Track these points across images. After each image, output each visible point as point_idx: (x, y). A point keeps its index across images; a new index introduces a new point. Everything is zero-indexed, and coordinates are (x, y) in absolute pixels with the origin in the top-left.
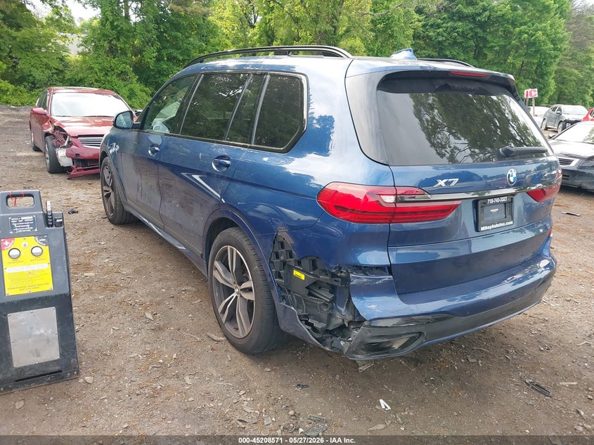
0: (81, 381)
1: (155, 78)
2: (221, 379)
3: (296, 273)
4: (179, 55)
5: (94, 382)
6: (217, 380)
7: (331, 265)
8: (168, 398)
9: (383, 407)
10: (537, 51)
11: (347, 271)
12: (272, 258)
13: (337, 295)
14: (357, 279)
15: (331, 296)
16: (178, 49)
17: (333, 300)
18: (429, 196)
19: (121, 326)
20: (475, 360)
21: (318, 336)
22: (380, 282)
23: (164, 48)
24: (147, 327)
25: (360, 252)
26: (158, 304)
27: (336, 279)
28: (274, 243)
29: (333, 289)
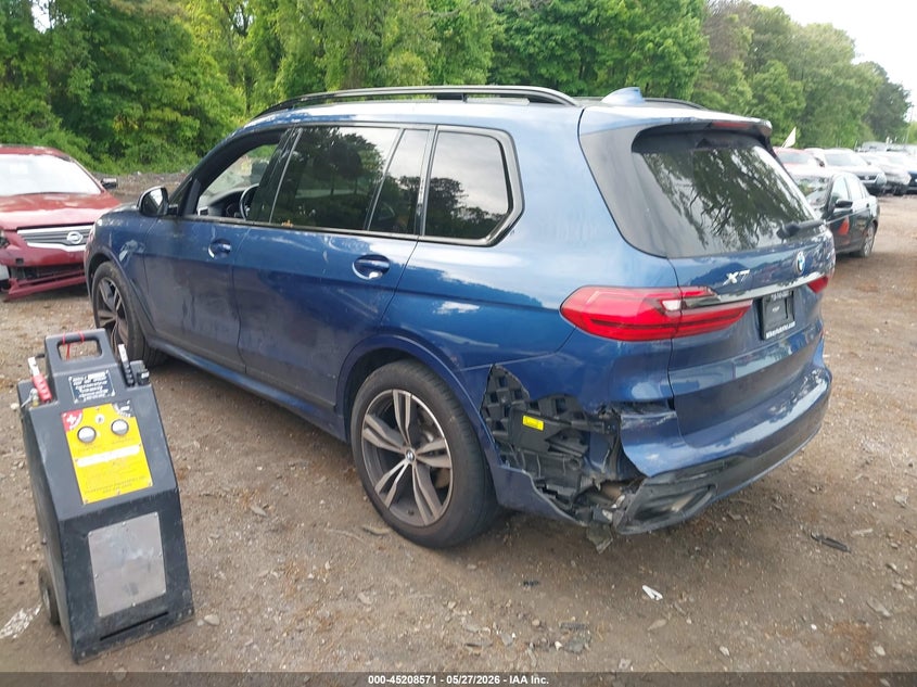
0: (200, 623)
1: (93, 121)
2: (411, 590)
3: (528, 421)
4: (130, 84)
5: (221, 622)
6: (406, 591)
7: (591, 405)
8: (349, 629)
9: (652, 597)
10: (667, 68)
11: (613, 411)
12: (486, 402)
13: (591, 446)
14: (629, 420)
15: (583, 449)
16: (127, 72)
17: (587, 454)
18: (719, 297)
19: (221, 530)
20: (739, 517)
21: (567, 508)
22: (662, 421)
23: (103, 71)
24: (263, 527)
25: (635, 383)
26: (263, 490)
27: (597, 423)
28: (489, 379)
29: (585, 437)
